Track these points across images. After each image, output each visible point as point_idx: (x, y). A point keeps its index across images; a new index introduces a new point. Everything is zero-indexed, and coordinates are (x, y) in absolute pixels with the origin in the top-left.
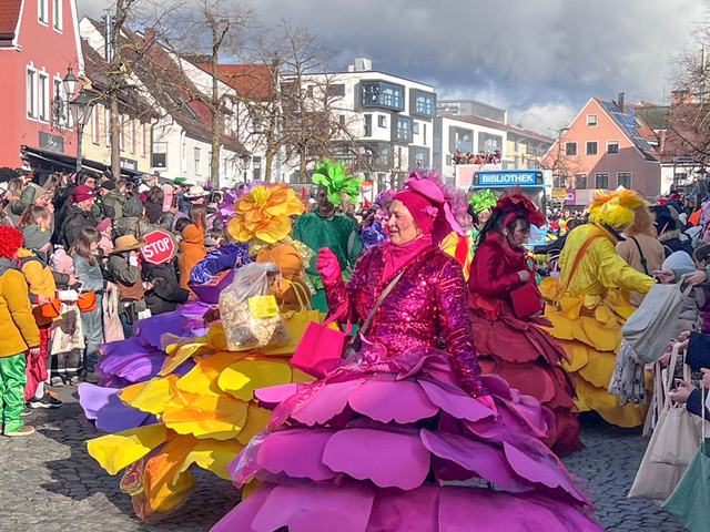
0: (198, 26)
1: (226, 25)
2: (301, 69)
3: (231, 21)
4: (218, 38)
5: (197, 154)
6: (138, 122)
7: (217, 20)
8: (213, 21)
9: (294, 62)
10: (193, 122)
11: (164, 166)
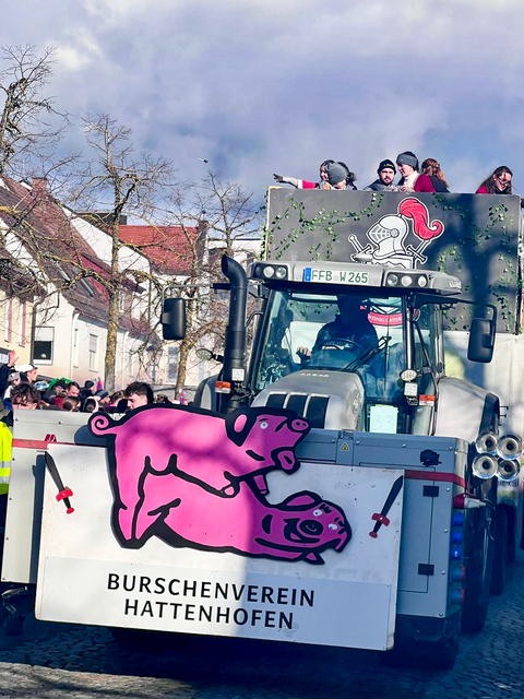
0: (97, 181)
1: (132, 180)
2: (232, 237)
3: (140, 176)
4: (122, 197)
5: (93, 343)
6: (15, 300)
7: (122, 174)
8: (115, 176)
9: (223, 228)
10: (90, 301)
11: (49, 357)
